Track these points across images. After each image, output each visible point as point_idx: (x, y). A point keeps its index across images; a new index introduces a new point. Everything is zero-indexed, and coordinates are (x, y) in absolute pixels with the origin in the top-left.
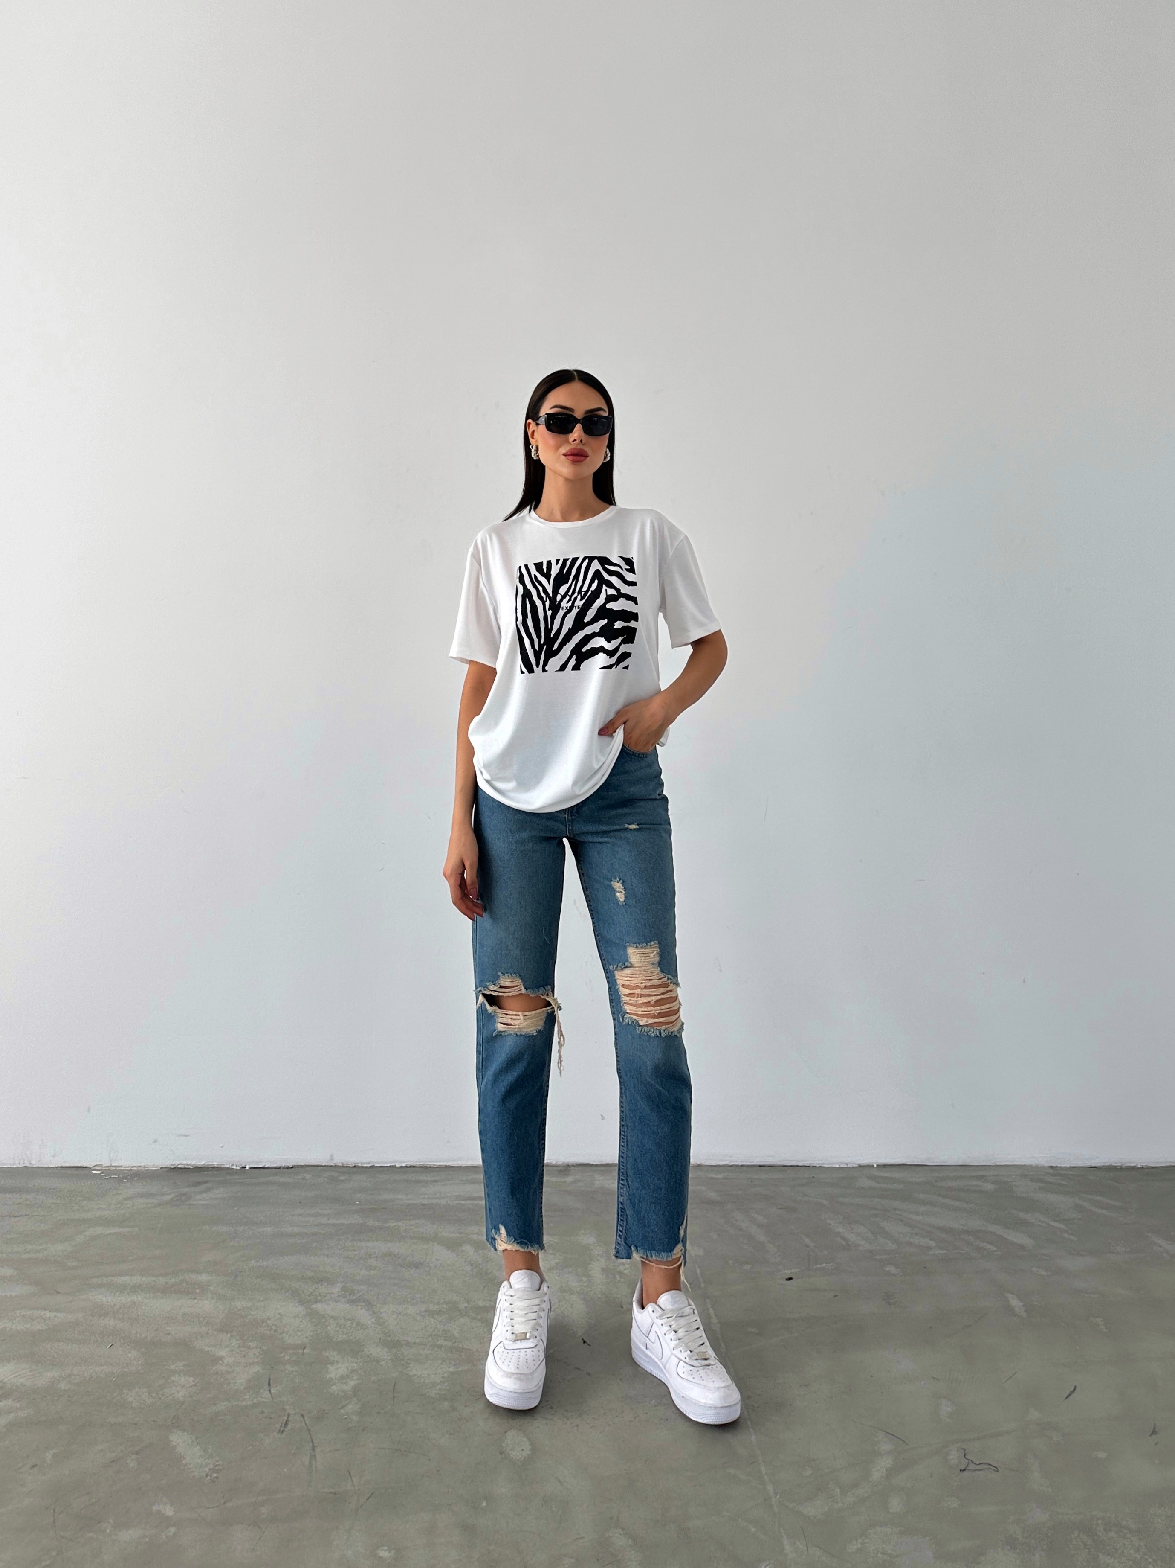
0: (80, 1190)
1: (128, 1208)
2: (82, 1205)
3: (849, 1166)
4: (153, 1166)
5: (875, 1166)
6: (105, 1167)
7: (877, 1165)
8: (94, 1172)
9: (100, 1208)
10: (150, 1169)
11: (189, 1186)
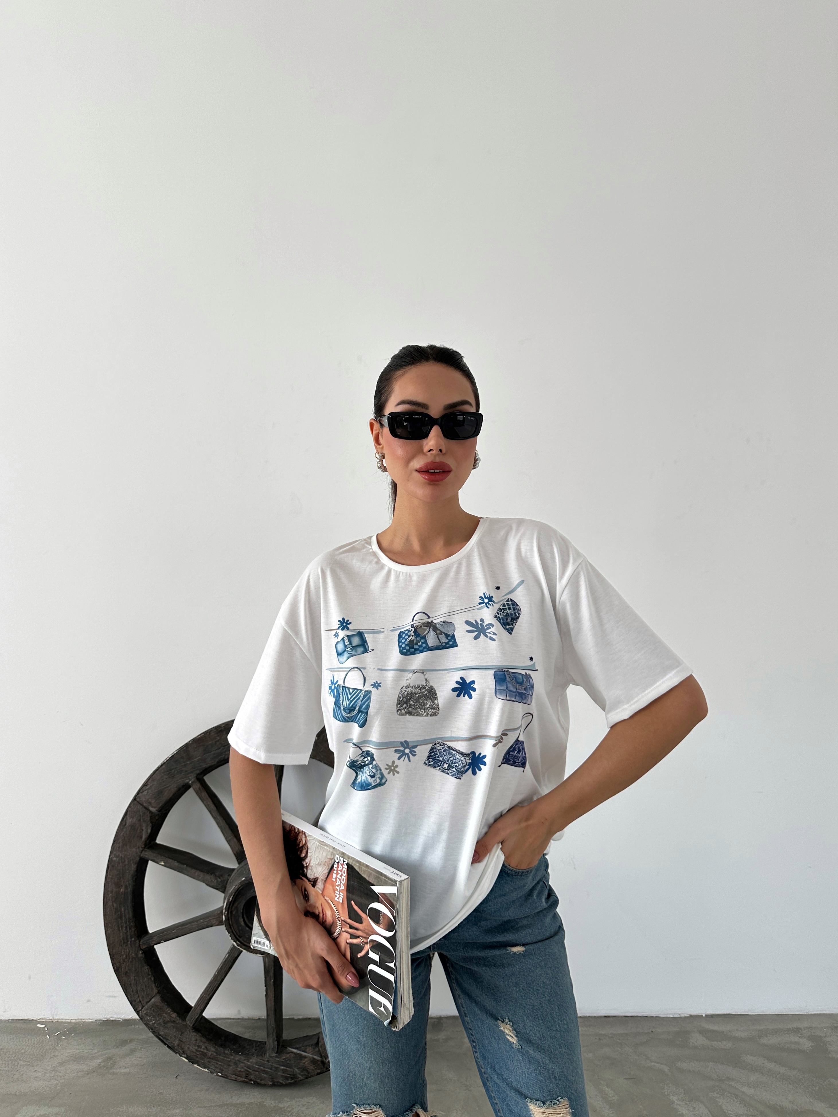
0: (23, 1051)
1: (61, 1077)
2: (22, 1073)
3: (681, 1016)
4: (89, 1019)
5: (704, 1016)
6: (48, 1020)
7: (706, 1015)
8: (38, 1025)
9: (36, 1077)
10: (86, 1021)
11: (117, 1047)
